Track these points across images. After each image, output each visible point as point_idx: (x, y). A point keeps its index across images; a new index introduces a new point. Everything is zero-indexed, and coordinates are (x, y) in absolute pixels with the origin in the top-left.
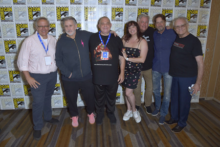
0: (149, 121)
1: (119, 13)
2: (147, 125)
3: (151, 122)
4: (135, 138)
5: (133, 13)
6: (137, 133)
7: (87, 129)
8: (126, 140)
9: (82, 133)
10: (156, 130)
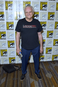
0: (47, 72)
1: (28, 5)
2: (45, 75)
3: (48, 72)
4: (37, 84)
5: (37, 5)
6: (39, 81)
7: (8, 78)
8: (31, 86)
9: (5, 81)
10: (50, 78)
